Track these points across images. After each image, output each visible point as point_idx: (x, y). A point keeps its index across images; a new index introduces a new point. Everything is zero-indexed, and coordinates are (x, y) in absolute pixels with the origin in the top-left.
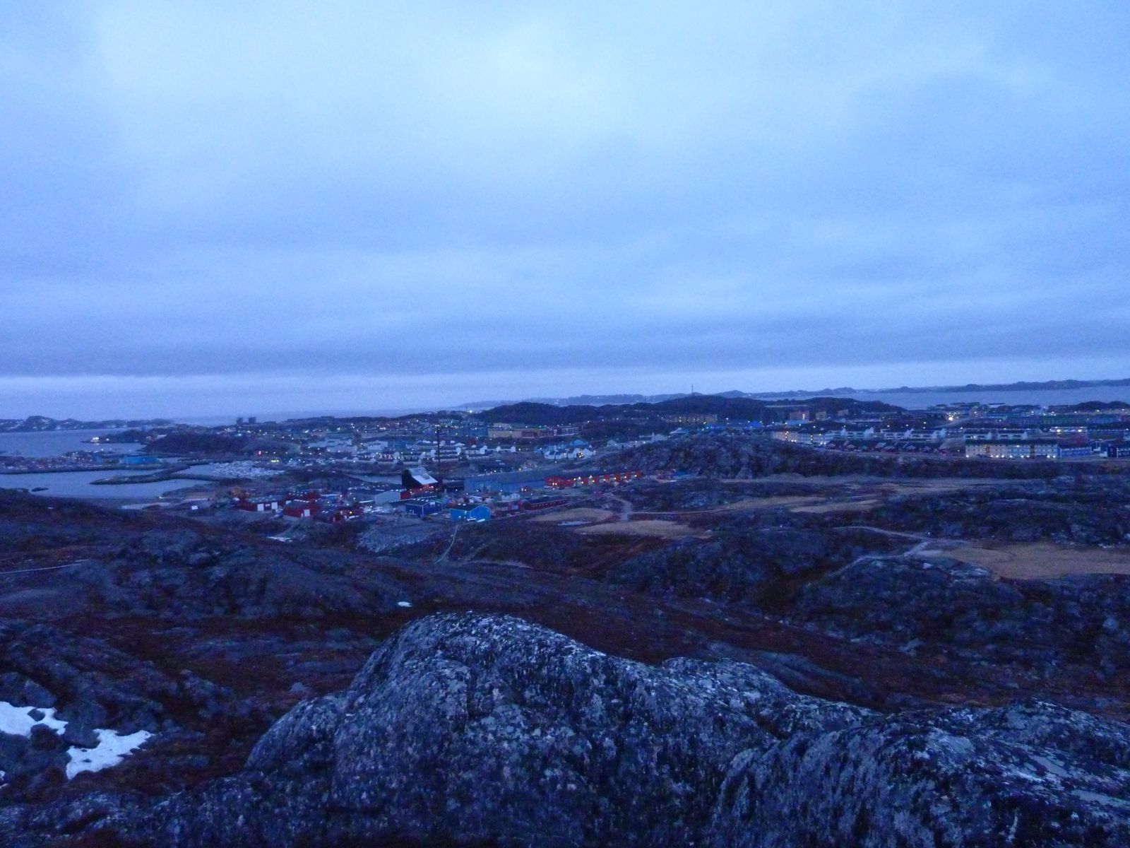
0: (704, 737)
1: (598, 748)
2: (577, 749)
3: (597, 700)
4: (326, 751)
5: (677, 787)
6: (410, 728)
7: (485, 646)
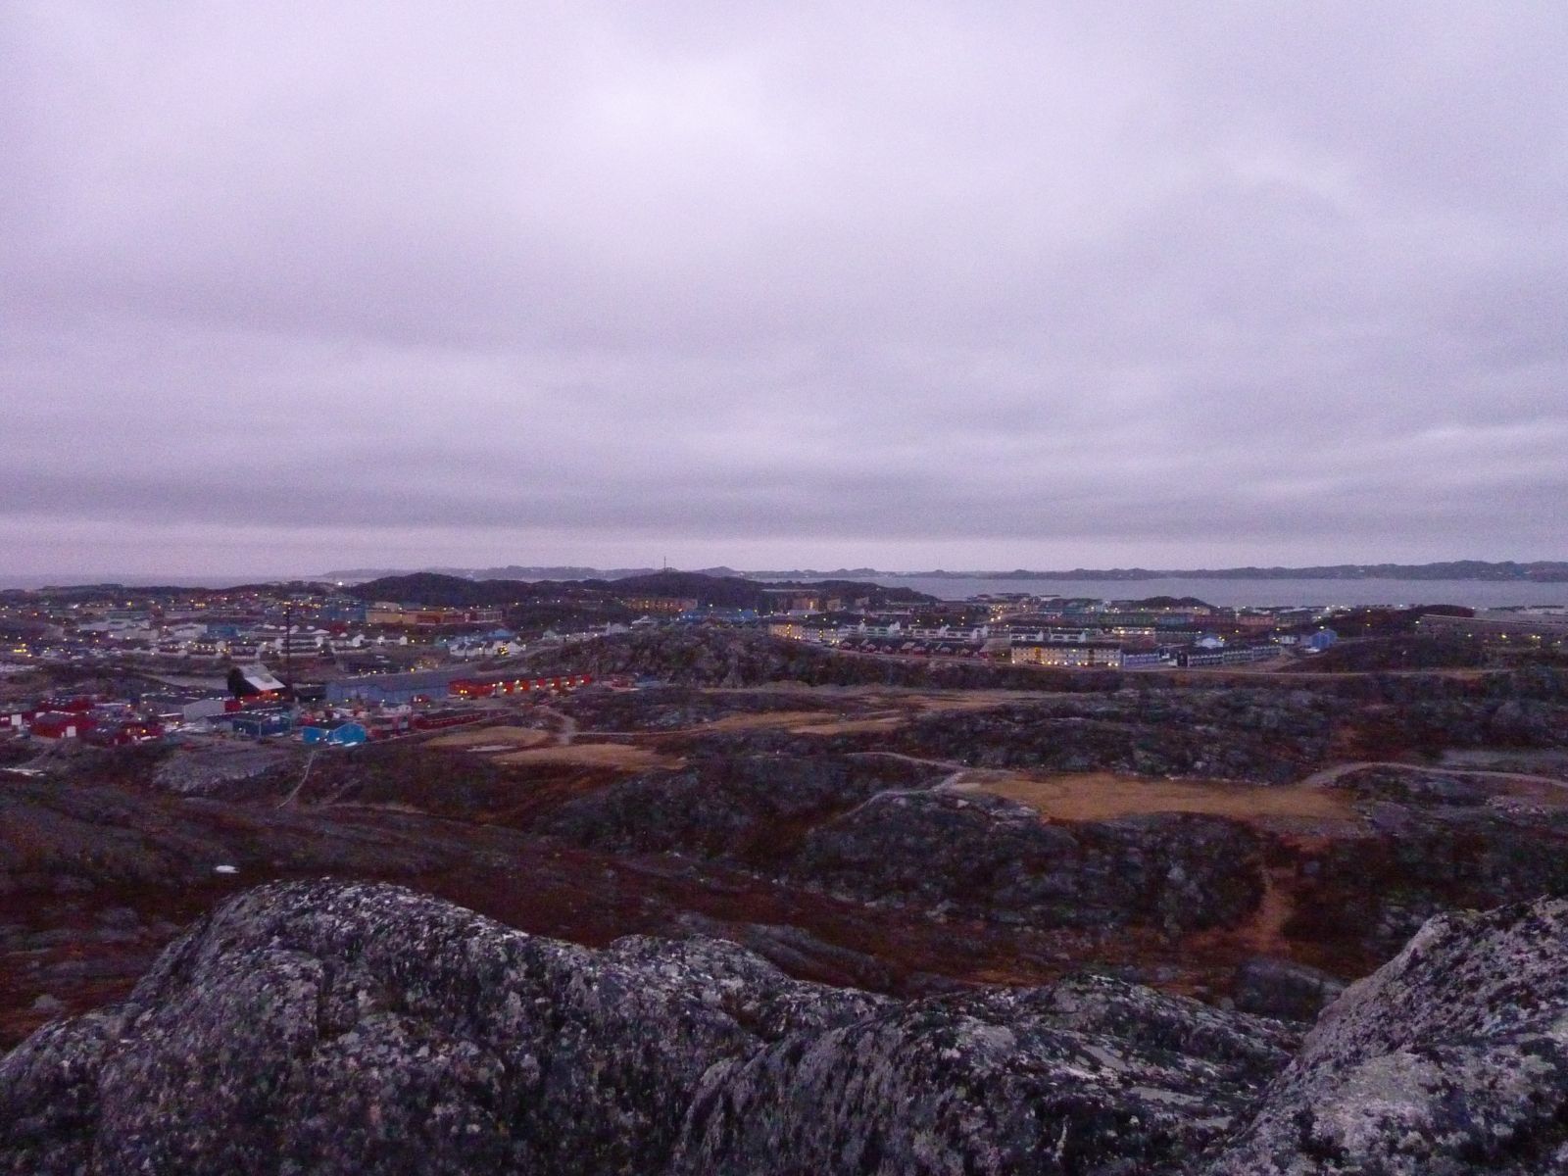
0: (665, 1045)
1: (513, 1070)
2: (483, 1073)
3: (514, 1001)
4: (85, 1098)
5: (626, 1119)
6: (225, 1056)
7: (347, 928)
